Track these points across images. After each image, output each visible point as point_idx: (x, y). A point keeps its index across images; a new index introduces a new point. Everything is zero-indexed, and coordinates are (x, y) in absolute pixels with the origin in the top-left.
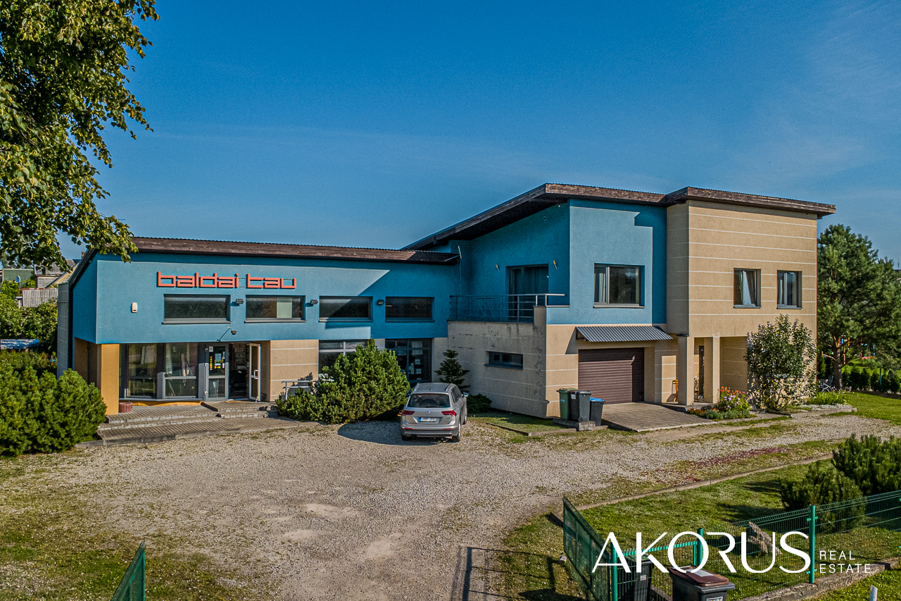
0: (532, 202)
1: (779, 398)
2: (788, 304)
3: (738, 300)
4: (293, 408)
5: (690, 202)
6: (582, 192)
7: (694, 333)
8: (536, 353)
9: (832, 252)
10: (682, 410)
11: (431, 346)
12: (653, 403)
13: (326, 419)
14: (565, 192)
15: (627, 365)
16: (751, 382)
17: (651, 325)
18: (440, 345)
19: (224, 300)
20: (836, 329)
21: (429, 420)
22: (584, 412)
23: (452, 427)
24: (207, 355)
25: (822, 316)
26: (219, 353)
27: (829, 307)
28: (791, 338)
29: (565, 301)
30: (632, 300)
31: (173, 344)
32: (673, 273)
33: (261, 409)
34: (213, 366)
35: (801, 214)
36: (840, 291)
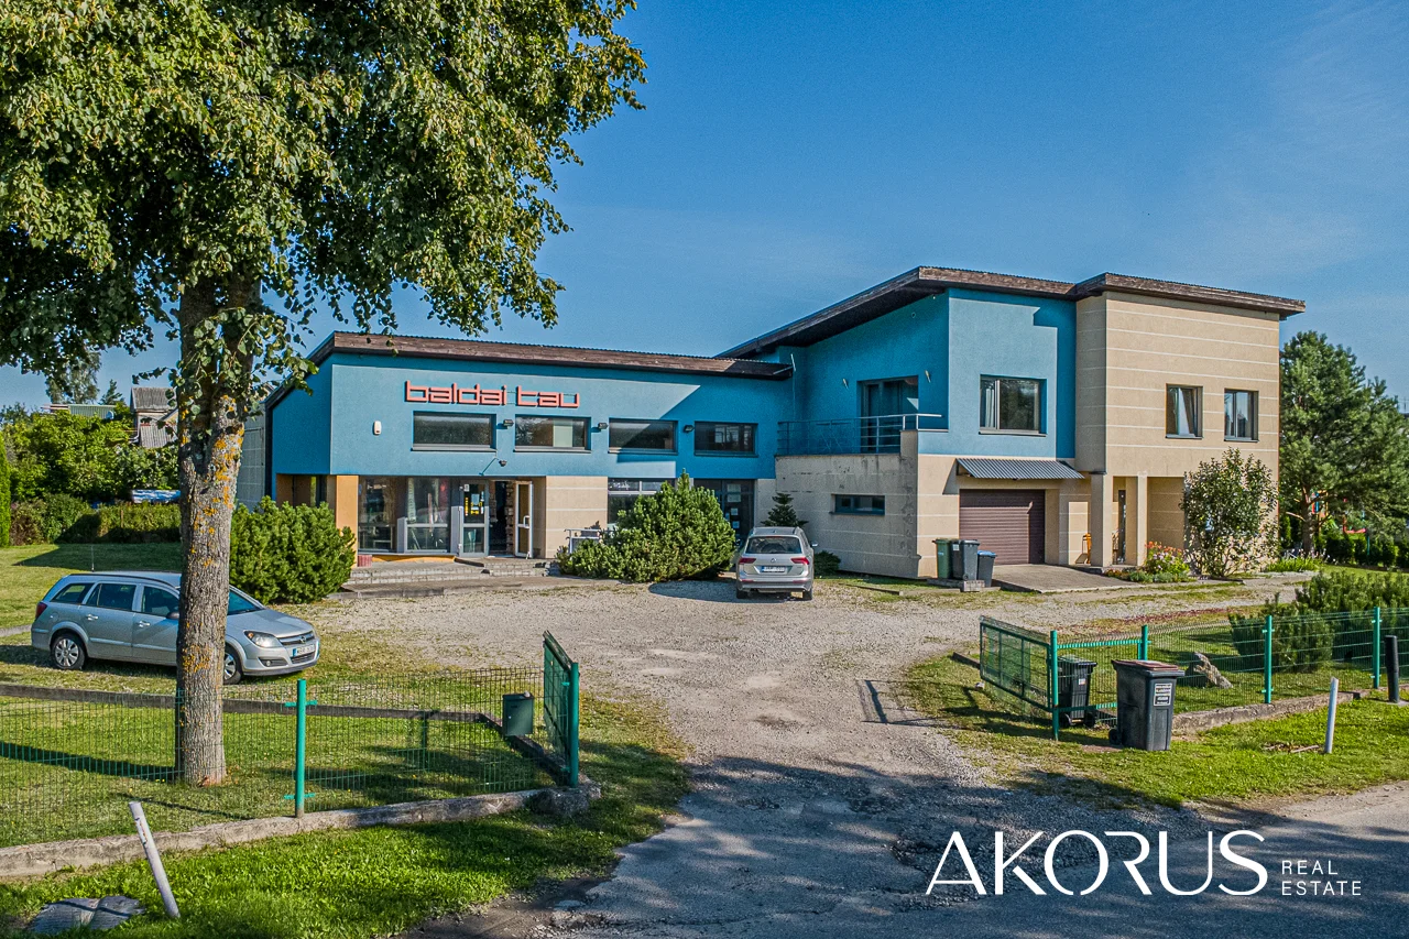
0: (900, 292)
1: (1227, 560)
2: (1240, 436)
3: (1172, 429)
4: (584, 563)
5: (1108, 294)
6: (965, 279)
7: (1113, 469)
8: (903, 492)
9: (1300, 369)
10: (1098, 572)
11: (753, 490)
12: (1057, 565)
13: (630, 576)
14: (943, 279)
15: (1022, 513)
16: (1189, 539)
17: (1054, 459)
18: (765, 490)
19: (487, 421)
20: (1306, 476)
21: (774, 570)
22: (971, 568)
23: (804, 579)
24: (462, 495)
25: (1285, 458)
26: (477, 493)
27: (1296, 445)
28: (1243, 479)
29: (942, 424)
30: (1029, 426)
31: (417, 479)
32: (1085, 389)
33: (538, 566)
34: (470, 510)
35: (1257, 313)
36: (1312, 422)
